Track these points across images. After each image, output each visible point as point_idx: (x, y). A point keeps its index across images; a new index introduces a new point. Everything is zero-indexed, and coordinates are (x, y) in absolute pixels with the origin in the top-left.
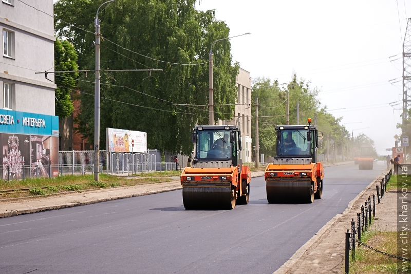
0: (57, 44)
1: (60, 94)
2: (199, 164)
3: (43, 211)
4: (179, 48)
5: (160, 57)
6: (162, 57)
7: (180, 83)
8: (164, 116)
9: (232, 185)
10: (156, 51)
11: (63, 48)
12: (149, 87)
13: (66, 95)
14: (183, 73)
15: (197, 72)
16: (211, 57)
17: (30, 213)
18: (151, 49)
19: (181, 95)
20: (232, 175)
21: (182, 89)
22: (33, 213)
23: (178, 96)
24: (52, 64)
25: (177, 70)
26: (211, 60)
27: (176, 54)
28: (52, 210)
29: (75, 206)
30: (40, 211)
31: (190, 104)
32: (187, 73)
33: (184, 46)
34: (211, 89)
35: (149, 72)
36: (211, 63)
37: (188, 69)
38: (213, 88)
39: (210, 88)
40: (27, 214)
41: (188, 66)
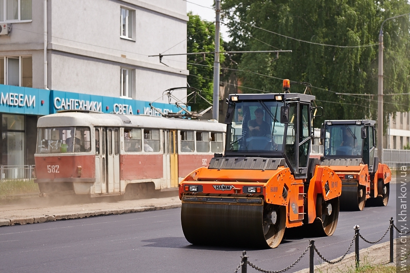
0: (200, 25)
1: (202, 82)
2: (326, 161)
3: (95, 216)
4: (348, 28)
5: (326, 39)
6: (329, 40)
7: (348, 69)
8: (331, 107)
9: (359, 185)
10: (323, 33)
11: (207, 30)
12: (314, 75)
13: (210, 83)
14: (352, 58)
15: (369, 56)
16: (381, 38)
17: (75, 219)
18: (316, 31)
19: (349, 84)
20: (359, 174)
21: (351, 76)
22: (79, 218)
23: (345, 85)
24: (184, 47)
25: (345, 54)
26: (381, 42)
27: (346, 35)
28: (109, 215)
29: (146, 210)
30: (91, 216)
31: (360, 93)
32: (356, 57)
33: (354, 26)
34: (380, 76)
35: (276, 53)
36: (381, 45)
37: (357, 53)
38: (382, 74)
39: (379, 74)
40: (70, 219)
41: (357, 49)
